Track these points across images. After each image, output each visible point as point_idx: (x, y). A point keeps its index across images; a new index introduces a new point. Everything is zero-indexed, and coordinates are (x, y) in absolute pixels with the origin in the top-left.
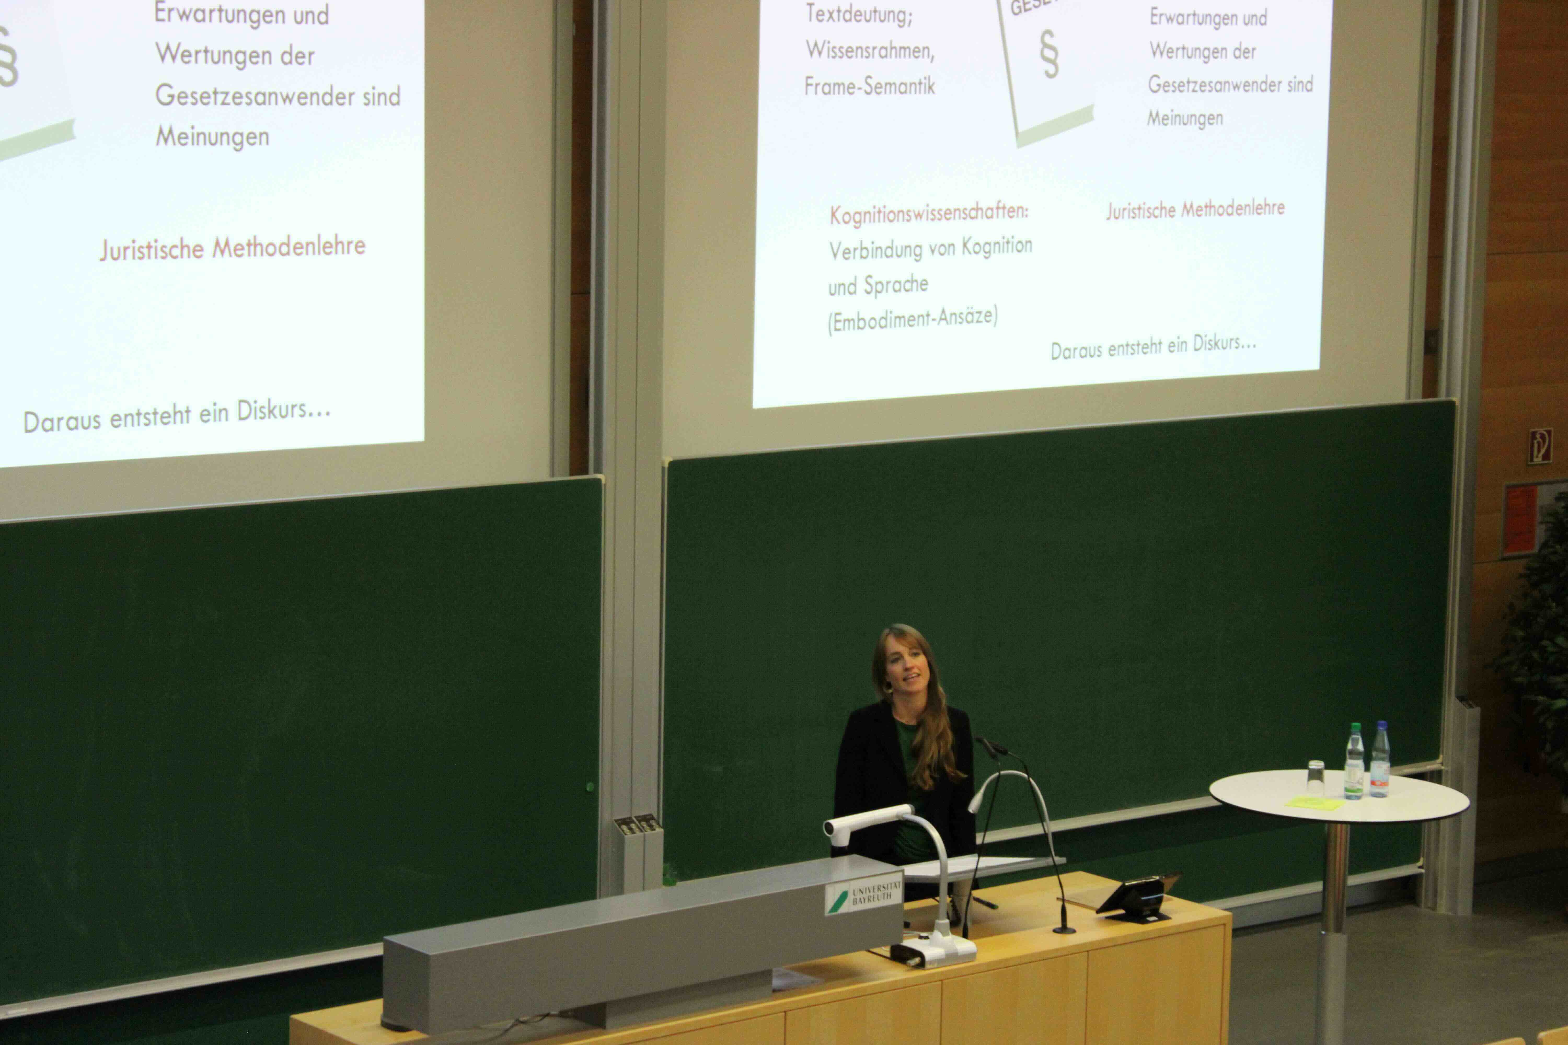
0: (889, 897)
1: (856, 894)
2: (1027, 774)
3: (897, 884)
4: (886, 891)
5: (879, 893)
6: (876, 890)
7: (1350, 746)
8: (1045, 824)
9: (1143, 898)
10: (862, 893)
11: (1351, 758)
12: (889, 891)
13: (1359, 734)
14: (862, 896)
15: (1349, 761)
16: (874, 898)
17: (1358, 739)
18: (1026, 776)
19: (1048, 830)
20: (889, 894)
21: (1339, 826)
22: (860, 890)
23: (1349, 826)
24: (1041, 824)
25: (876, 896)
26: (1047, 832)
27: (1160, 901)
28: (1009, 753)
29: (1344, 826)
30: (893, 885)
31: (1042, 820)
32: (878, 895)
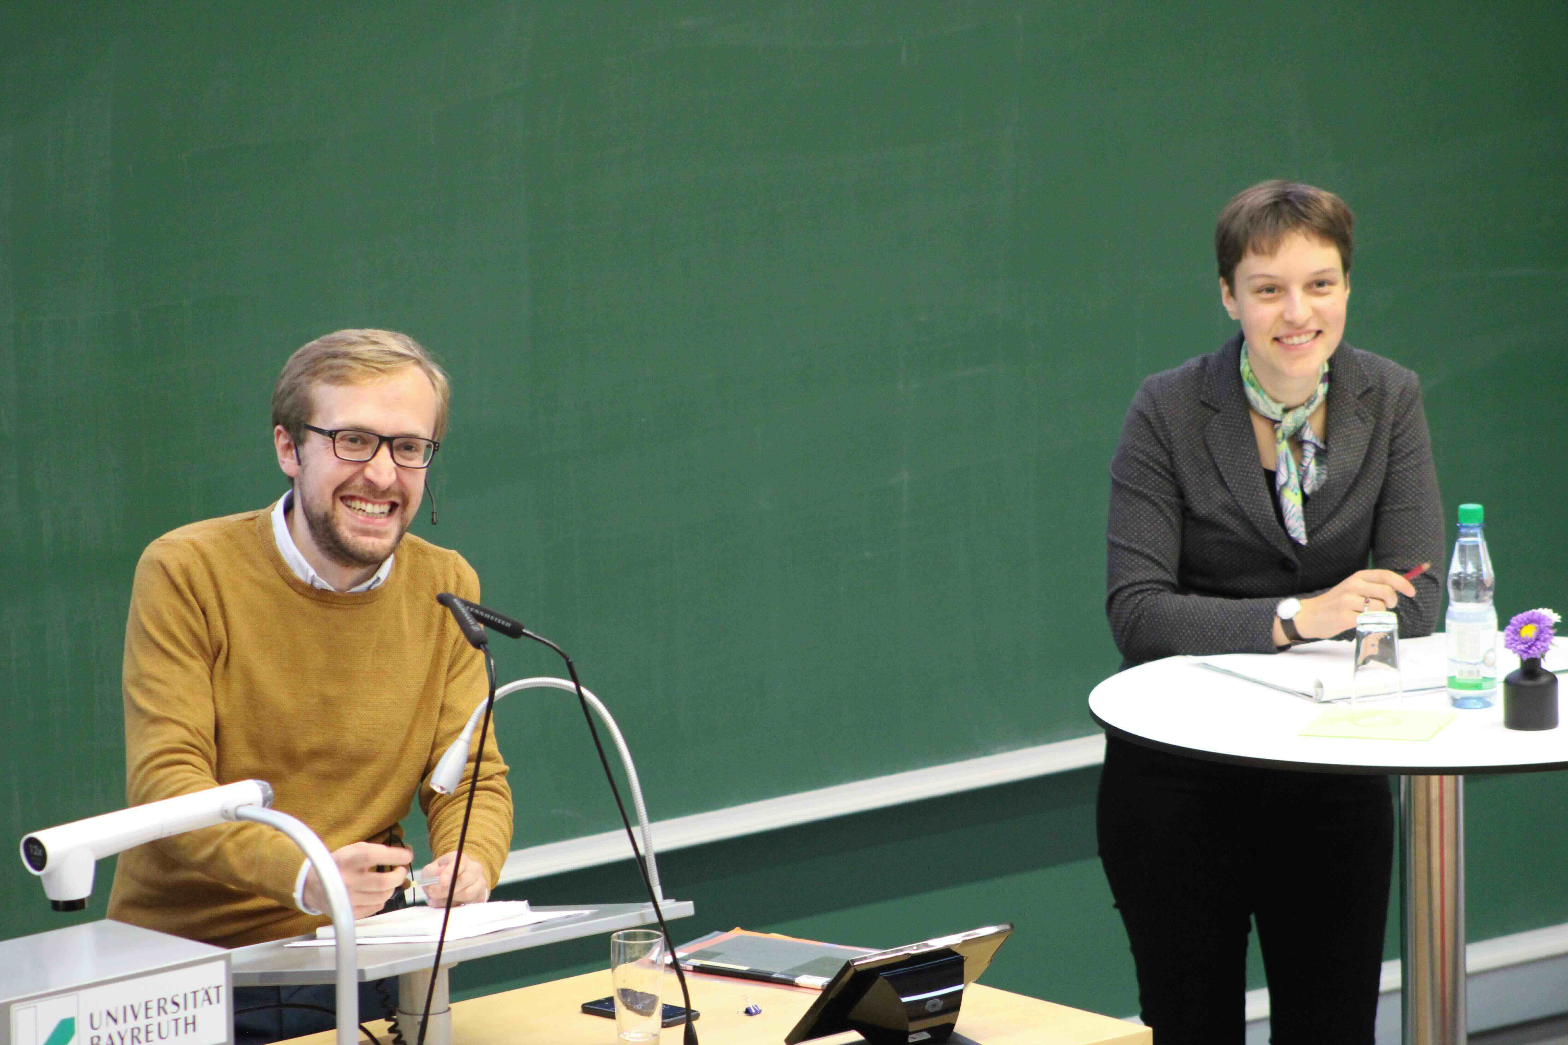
0: (190, 1027)
1: (96, 1025)
2: (574, 679)
3: (213, 994)
4: (181, 1014)
5: (163, 1018)
6: (153, 1012)
7: (1456, 567)
8: (635, 830)
9: (905, 1000)
10: (115, 1021)
11: (1459, 600)
12: (189, 1013)
13: (1479, 531)
14: (113, 1029)
15: (1455, 608)
16: (147, 1032)
17: (1477, 546)
18: (571, 685)
19: (646, 847)
20: (190, 1020)
21: (1435, 779)
22: (109, 1014)
23: (1461, 778)
24: (624, 831)
25: (154, 1029)
26: (642, 851)
27: (953, 1003)
28: (524, 631)
29: (1448, 779)
30: (201, 996)
31: (627, 821)
32: (159, 1025)
